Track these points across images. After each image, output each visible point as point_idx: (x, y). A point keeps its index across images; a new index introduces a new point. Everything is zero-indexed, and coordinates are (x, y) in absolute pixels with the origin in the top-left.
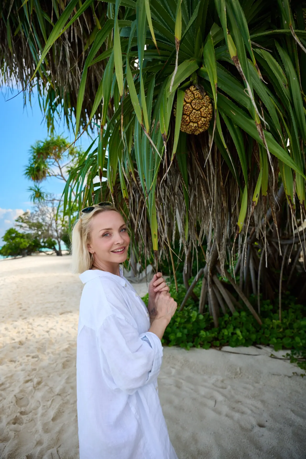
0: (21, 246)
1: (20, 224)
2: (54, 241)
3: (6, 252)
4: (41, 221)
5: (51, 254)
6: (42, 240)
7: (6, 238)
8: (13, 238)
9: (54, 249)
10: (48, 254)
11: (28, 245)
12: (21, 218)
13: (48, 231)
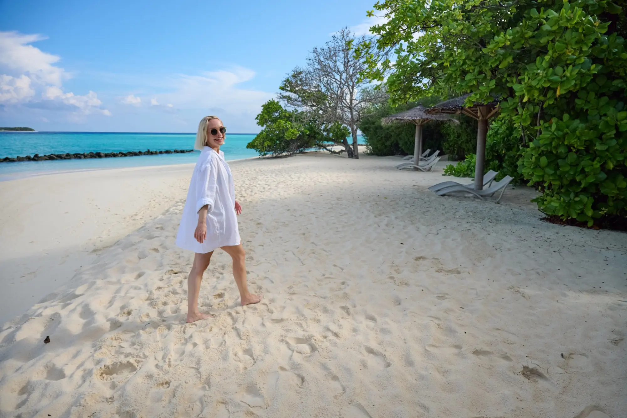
0: (288, 136)
1: (288, 94)
2: (345, 128)
3: (262, 144)
4: (324, 90)
5: (339, 153)
6: (323, 127)
7: (262, 119)
8: (275, 121)
9: (345, 143)
10: (334, 152)
11: (298, 134)
12: (290, 83)
13: (335, 108)
